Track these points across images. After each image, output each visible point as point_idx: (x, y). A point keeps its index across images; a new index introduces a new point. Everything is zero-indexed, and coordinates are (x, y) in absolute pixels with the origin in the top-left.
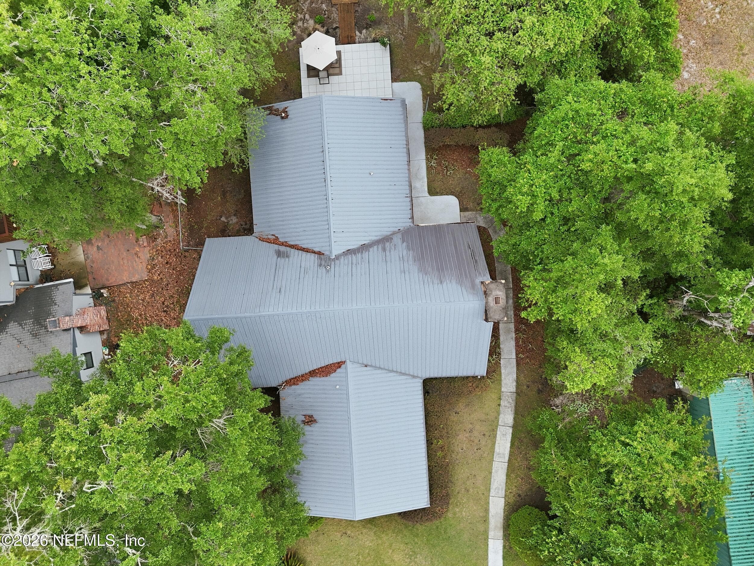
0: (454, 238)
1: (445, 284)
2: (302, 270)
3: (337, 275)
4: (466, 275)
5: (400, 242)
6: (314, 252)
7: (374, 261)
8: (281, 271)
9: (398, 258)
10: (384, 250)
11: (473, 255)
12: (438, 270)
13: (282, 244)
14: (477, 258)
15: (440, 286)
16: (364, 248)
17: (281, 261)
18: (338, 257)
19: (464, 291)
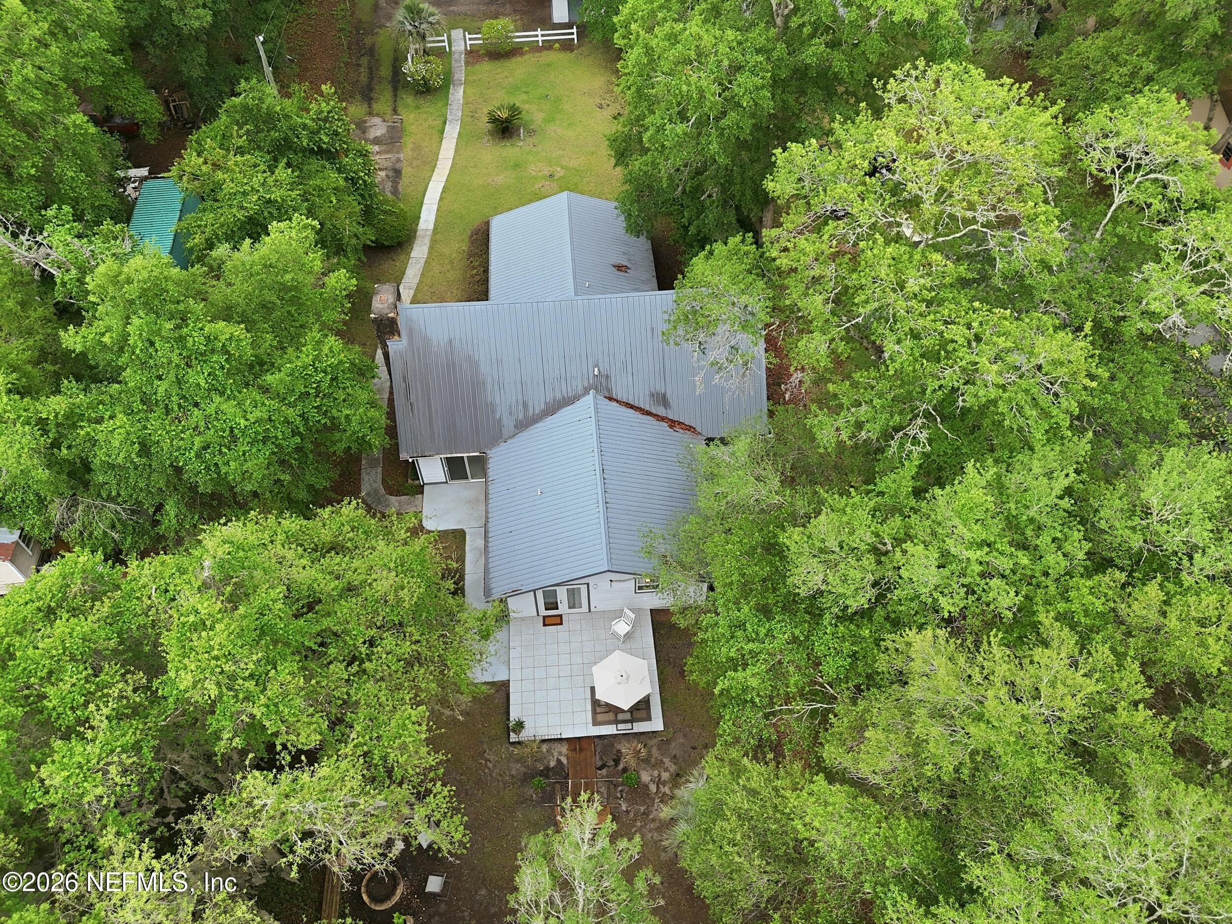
0: (431, 425)
1: (446, 340)
2: (630, 371)
3: (584, 357)
4: (419, 352)
5: (505, 421)
6: (617, 401)
7: (538, 383)
8: (657, 370)
9: (506, 386)
10: (525, 405)
11: (408, 390)
12: (454, 364)
13: (662, 419)
14: (403, 385)
15: (452, 337)
16: (552, 409)
17: (660, 388)
18: (586, 391)
19: (423, 327)
